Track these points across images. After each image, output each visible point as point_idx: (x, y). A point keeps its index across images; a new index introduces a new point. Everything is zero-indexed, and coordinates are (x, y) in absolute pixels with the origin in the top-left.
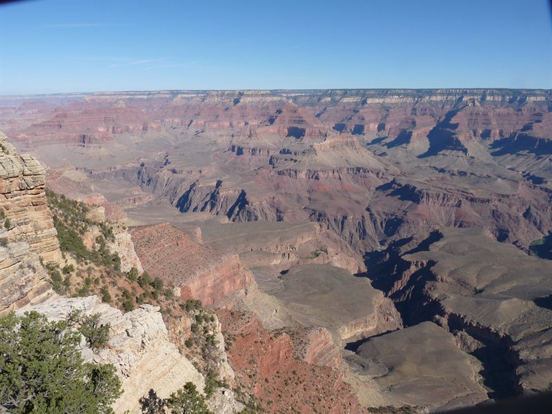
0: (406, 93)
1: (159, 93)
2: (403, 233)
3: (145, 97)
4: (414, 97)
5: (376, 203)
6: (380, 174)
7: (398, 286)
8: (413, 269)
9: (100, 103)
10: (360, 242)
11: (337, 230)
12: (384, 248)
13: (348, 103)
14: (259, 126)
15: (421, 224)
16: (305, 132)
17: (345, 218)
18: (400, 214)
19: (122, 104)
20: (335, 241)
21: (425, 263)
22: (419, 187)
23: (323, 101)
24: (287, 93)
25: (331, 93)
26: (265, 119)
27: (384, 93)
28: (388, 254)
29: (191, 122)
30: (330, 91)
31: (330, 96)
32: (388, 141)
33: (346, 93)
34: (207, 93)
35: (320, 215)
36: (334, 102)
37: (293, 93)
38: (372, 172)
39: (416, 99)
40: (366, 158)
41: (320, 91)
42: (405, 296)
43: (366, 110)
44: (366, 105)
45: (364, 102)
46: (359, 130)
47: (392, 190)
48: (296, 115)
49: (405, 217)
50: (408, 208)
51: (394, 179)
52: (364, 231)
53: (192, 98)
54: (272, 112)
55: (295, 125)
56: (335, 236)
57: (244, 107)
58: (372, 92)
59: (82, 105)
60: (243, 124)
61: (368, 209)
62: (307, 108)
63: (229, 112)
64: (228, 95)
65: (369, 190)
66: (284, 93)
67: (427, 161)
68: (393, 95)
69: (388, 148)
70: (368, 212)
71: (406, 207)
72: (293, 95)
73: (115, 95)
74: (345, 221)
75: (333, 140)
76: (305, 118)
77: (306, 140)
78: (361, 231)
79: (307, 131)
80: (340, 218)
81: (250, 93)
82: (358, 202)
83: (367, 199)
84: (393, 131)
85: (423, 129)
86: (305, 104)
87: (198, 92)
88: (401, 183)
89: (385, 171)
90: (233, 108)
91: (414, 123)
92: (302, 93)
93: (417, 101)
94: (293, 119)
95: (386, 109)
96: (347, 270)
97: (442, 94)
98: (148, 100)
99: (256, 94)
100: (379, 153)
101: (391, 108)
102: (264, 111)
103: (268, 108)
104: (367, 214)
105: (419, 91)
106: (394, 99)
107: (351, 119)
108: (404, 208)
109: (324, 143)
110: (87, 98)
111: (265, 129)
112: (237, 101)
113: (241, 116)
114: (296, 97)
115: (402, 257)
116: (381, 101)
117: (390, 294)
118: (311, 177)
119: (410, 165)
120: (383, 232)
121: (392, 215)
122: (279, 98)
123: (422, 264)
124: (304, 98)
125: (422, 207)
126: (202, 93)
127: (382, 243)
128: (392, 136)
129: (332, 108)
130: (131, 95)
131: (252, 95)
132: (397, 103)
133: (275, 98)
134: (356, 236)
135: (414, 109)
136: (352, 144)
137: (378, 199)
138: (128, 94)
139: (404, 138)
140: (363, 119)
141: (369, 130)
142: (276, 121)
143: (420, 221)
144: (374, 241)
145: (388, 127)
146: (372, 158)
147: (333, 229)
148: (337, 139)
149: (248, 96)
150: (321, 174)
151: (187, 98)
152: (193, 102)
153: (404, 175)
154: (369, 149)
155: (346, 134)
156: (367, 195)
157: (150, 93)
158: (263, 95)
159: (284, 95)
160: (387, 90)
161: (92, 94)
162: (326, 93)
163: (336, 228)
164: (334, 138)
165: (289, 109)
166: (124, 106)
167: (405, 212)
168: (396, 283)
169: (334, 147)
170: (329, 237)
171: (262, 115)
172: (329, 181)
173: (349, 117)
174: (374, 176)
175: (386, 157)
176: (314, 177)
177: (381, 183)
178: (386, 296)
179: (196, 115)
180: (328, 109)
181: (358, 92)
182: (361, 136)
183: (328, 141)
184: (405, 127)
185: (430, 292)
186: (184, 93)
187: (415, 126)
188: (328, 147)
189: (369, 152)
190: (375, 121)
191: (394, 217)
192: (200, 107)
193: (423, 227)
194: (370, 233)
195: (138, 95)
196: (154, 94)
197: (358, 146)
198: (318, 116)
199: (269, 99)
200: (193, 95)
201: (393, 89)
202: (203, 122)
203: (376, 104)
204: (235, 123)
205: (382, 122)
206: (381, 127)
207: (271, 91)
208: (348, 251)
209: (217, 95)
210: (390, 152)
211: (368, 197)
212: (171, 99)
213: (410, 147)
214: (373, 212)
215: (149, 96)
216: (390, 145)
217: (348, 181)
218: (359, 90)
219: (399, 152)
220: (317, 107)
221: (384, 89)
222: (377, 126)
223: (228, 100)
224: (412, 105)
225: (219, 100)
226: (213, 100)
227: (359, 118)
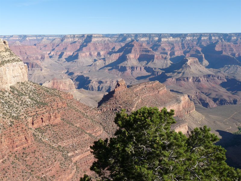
64: (77, 37)
81: (96, 36)
95: (171, 44)
97: (190, 36)
102: (106, 46)
116: (167, 40)
158: (103, 37)
203: (165, 41)
205: (172, 51)
223: (81, 40)
224: (181, 42)
225: (72, 40)
226: (69, 40)
227: (162, 49)
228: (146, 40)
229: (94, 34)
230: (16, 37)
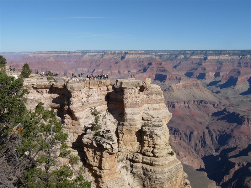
0: (234, 53)
1: (75, 52)
2: (231, 144)
3: (66, 55)
4: (239, 55)
5: (213, 123)
6: (216, 105)
7: (226, 179)
8: (237, 168)
9: (39, 59)
10: (202, 149)
11: (186, 141)
12: (218, 154)
13: (195, 59)
14: (137, 73)
15: (243, 139)
16: (166, 77)
17: (192, 133)
18: (228, 131)
19: (52, 59)
20: (185, 148)
21: (245, 165)
22: (241, 114)
23: (179, 57)
24: (156, 52)
25: (184, 53)
26: (141, 68)
27: (219, 53)
28: (220, 157)
29: (94, 70)
30: (183, 52)
31: (183, 55)
32: (221, 83)
33: (193, 52)
34: (104, 53)
35: (175, 131)
36: (186, 59)
37: (160, 52)
38: (210, 104)
39: (241, 57)
40: (207, 95)
41: (177, 51)
42: (231, 186)
43: (207, 64)
44: (207, 61)
45: (206, 59)
46: (202, 76)
47: (223, 115)
48: (160, 66)
49: (232, 134)
50: (234, 128)
51: (225, 108)
52: (205, 142)
53: (95, 55)
54: (146, 64)
55: (160, 73)
56: (185, 144)
57: (128, 61)
58: (211, 52)
59: (27, 59)
60: (126, 72)
61: (207, 128)
62: (168, 62)
63: (118, 64)
64: (118, 53)
65: (208, 115)
66: (154, 52)
67: (248, 97)
68: (225, 54)
69: (221, 88)
70: (207, 130)
71: (233, 127)
72: (160, 54)
73: (48, 53)
74: (192, 135)
75: (184, 83)
76: (167, 68)
77: (167, 82)
78: (203, 142)
79: (168, 76)
80: (188, 133)
81: (132, 52)
82: (200, 123)
83: (207, 121)
84: (224, 77)
85: (246, 76)
86: (167, 60)
87: (99, 52)
88: (230, 111)
89: (219, 103)
90: (121, 61)
91: (239, 72)
92: (165, 52)
93: (241, 58)
94: (159, 69)
95: (220, 63)
96: (192, 167)
98: (68, 56)
99: (136, 53)
100: (216, 91)
101: (224, 62)
102: (140, 63)
103: (143, 62)
104: (206, 131)
105: (243, 51)
106: (226, 57)
107: (197, 69)
108: (231, 128)
109: (179, 84)
110: (31, 55)
111: (140, 75)
112: (123, 58)
113: (126, 67)
114: (161, 55)
115: (229, 160)
116: (217, 58)
117: (221, 184)
118: (169, 106)
119: (237, 99)
120: (217, 143)
121: (223, 132)
122: (150, 56)
123: (243, 165)
124: (166, 56)
125: (244, 127)
126: (102, 53)
127: (217, 150)
128: (224, 80)
129: (185, 62)
130: (58, 53)
131: (133, 53)
132: (227, 60)
133: (148, 56)
134: (199, 145)
135: (239, 63)
136: (197, 85)
137: (213, 121)
138: (56, 53)
139: (232, 82)
140: (205, 69)
141: (209, 76)
142: (148, 70)
143: (243, 136)
144: (211, 149)
145: (221, 74)
146: (210, 94)
147: (184, 140)
148: (187, 82)
149: (130, 54)
150: (176, 104)
151: (92, 55)
152: (96, 58)
153: (232, 106)
154: (208, 89)
155: (194, 79)
156: (207, 118)
157: (69, 53)
158: (140, 54)
159: (153, 54)
160: (221, 51)
161: (34, 53)
162: (181, 52)
163: (185, 139)
164: (186, 81)
165: (157, 63)
166: (53, 60)
167: (232, 130)
168: (225, 177)
169: (185, 87)
170: (180, 145)
171: (139, 66)
172: (182, 109)
173: (196, 68)
174: (212, 106)
175: (220, 94)
176: (172, 106)
177: (216, 110)
178: (218, 185)
179: (97, 66)
180: (181, 62)
181: (201, 52)
182: (203, 81)
183: (181, 83)
184: (233, 74)
185: (248, 183)
186: (90, 53)
187: (240, 74)
188: (181, 87)
189: (209, 91)
190: (213, 71)
191: (224, 133)
192: (100, 61)
193: (245, 141)
194: (209, 144)
195: (62, 53)
196: (72, 53)
197: (201, 86)
198: (175, 67)
199: (144, 56)
200: (96, 54)
201: (225, 50)
202: (101, 70)
203: (213, 60)
204: (121, 71)
205: (217, 71)
206: (217, 75)
207: (145, 51)
208: (193, 154)
209: (111, 54)
210: (223, 91)
211: (207, 119)
212: (82, 56)
213: (236, 88)
214: (211, 130)
215: (69, 54)
216: (222, 87)
217: (194, 109)
218: (202, 51)
219: (229, 91)
220: (175, 62)
221: (219, 50)
222: (214, 74)
223: (118, 57)
224: (238, 61)
225: (112, 57)
226: (108, 57)
227: (202, 69)
228: (200, 58)
229: (130, 51)
230: (78, 53)
